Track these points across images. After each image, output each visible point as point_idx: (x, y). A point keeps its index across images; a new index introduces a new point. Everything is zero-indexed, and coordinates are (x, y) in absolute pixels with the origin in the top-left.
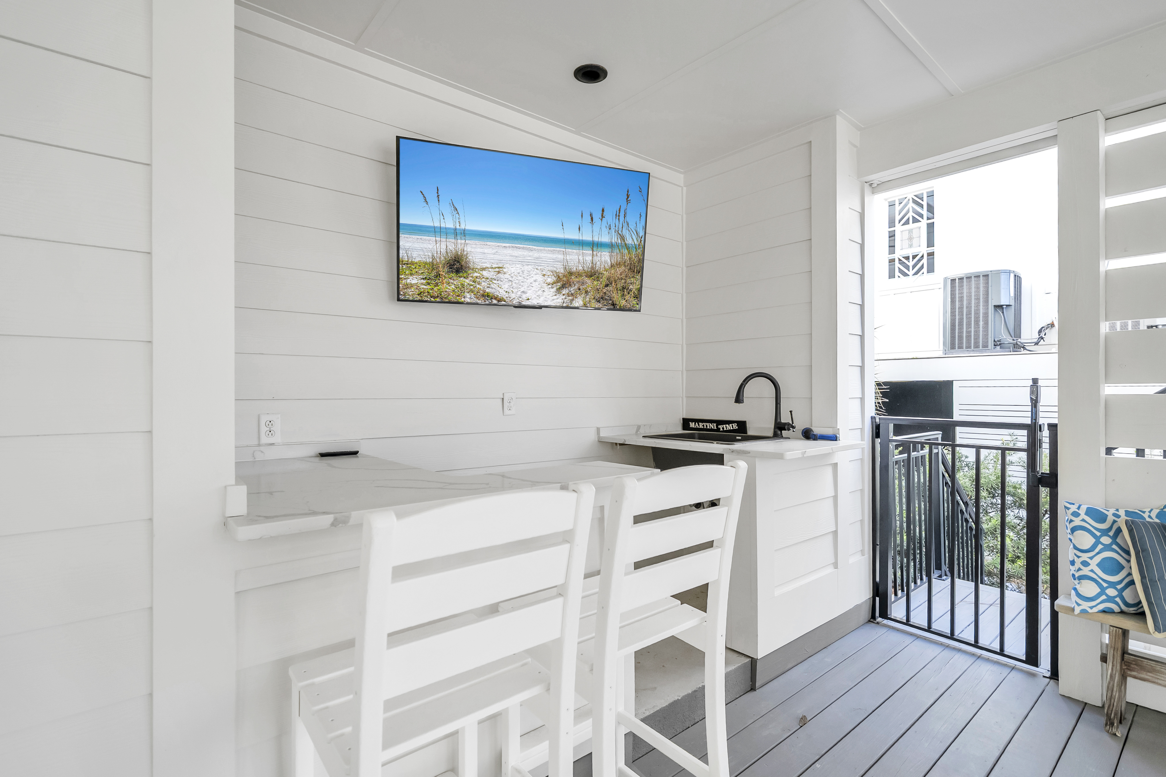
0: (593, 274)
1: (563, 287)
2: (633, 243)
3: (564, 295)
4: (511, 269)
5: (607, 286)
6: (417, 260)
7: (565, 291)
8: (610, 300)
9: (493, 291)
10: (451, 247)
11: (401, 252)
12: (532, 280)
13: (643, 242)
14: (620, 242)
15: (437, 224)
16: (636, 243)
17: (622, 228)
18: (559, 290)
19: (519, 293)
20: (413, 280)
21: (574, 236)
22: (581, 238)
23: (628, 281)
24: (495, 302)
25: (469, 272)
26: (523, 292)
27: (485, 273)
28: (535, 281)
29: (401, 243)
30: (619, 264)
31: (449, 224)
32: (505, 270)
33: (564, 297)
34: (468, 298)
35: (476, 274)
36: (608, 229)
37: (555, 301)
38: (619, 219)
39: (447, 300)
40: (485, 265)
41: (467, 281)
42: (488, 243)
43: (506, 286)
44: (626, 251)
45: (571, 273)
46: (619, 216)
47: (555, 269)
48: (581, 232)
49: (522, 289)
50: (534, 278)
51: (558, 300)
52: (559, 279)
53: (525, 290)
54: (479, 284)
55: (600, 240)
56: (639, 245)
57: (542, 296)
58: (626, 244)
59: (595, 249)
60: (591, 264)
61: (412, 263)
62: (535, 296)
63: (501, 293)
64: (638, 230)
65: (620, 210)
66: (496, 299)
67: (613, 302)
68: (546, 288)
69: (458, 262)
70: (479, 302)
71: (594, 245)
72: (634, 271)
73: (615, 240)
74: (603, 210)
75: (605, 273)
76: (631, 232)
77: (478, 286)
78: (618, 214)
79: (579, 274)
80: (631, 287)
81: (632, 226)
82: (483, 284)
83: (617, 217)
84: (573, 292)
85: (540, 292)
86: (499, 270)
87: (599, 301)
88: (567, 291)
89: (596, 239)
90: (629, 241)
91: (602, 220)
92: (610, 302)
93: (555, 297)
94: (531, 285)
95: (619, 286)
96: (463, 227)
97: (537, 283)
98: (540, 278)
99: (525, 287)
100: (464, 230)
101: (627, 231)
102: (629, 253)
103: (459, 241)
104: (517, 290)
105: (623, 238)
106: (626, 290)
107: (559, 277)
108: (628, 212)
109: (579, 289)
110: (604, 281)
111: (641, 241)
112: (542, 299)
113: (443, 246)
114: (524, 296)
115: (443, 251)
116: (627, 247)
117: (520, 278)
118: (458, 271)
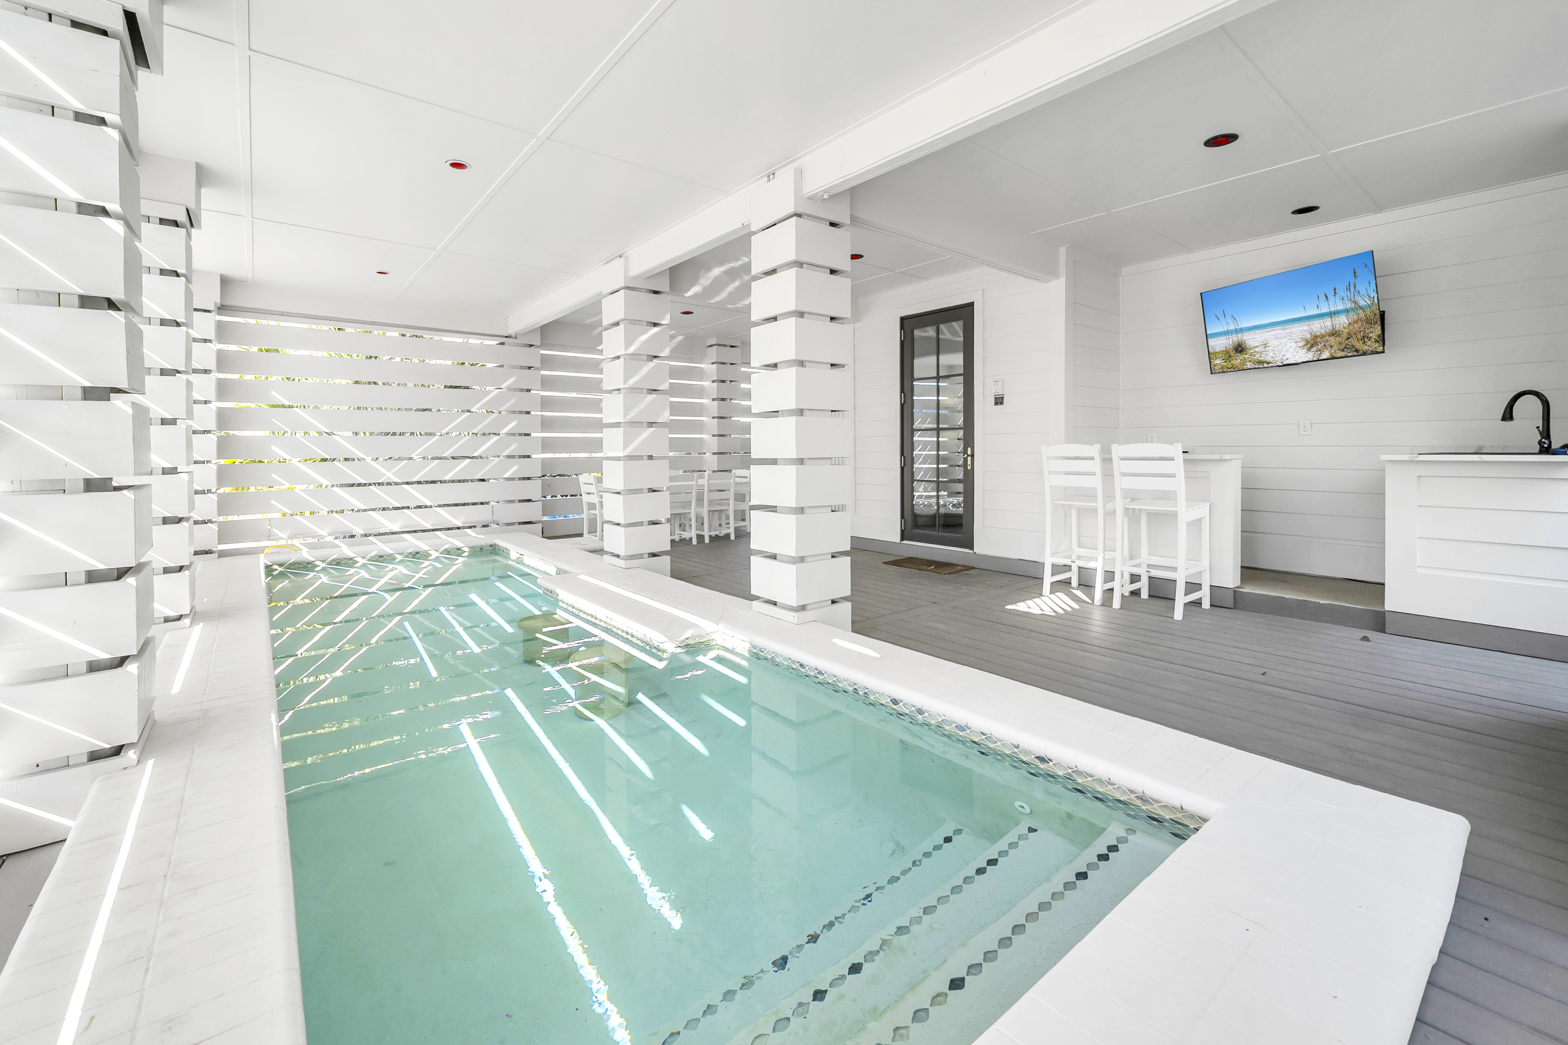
0: (1334, 333)
1: (1312, 346)
2: (1366, 304)
3: (1313, 352)
4: (1272, 343)
5: (1348, 338)
6: (1218, 351)
7: (1313, 349)
8: (1353, 348)
9: (1263, 358)
10: (1235, 339)
11: (1210, 348)
12: (1288, 347)
13: (1376, 301)
14: (1353, 306)
15: (1226, 329)
16: (1369, 303)
17: (1354, 296)
18: (1309, 349)
19: (1281, 356)
20: (1218, 361)
21: (1316, 312)
22: (1320, 312)
23: (1368, 331)
24: (1266, 365)
25: (1247, 350)
26: (1283, 355)
27: (1257, 349)
28: (1290, 347)
29: (1209, 344)
30: (1356, 322)
31: (1232, 327)
32: (1269, 345)
33: (1313, 353)
34: (1249, 365)
35: (1251, 351)
36: (1342, 300)
37: (1307, 357)
38: (1350, 291)
39: (1237, 369)
40: (1256, 345)
41: (1247, 356)
42: (1256, 332)
43: (1271, 354)
44: (1361, 311)
45: (1316, 337)
46: (1349, 289)
47: (1304, 336)
48: (1319, 308)
49: (1282, 354)
50: (1289, 346)
51: (1309, 356)
52: (1307, 342)
53: (1284, 354)
54: (1254, 356)
55: (1336, 309)
56: (1372, 304)
57: (1297, 355)
58: (1359, 306)
59: (1333, 316)
60: (1331, 327)
61: (1216, 353)
62: (1292, 356)
63: (1269, 359)
64: (1369, 293)
65: (1349, 285)
66: (1266, 363)
67: (1356, 349)
68: (1299, 350)
69: (1240, 347)
70: (1256, 367)
71: (1331, 314)
72: (1371, 323)
73: (1349, 305)
74: (1335, 289)
75: (1345, 330)
76: (1363, 296)
77: (1254, 358)
78: (1348, 288)
79: (1323, 336)
80: (1371, 335)
81: (1363, 292)
82: (1257, 355)
83: (1348, 290)
84: (1320, 348)
85: (1295, 353)
86: (1265, 345)
87: (1343, 351)
88: (1316, 349)
89: (1332, 309)
90: (1362, 303)
91: (1335, 296)
92: (1354, 349)
93: (1307, 354)
94: (1287, 351)
95: (1359, 337)
96: (1240, 327)
97: (1292, 348)
98: (1294, 345)
99: (1284, 352)
100: (1241, 329)
101: (1359, 297)
102: (1364, 311)
103: (1239, 335)
104: (1278, 355)
105: (1355, 303)
106: (1366, 339)
107: (1307, 341)
108: (1357, 284)
109: (1325, 346)
110: (1345, 336)
111: (1373, 300)
112: (1297, 357)
113: (1231, 340)
114: (1284, 358)
115: (1231, 343)
116: (1361, 308)
117: (1280, 347)
118: (1241, 352)
